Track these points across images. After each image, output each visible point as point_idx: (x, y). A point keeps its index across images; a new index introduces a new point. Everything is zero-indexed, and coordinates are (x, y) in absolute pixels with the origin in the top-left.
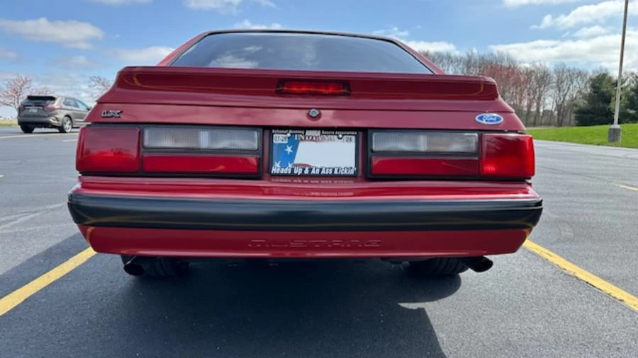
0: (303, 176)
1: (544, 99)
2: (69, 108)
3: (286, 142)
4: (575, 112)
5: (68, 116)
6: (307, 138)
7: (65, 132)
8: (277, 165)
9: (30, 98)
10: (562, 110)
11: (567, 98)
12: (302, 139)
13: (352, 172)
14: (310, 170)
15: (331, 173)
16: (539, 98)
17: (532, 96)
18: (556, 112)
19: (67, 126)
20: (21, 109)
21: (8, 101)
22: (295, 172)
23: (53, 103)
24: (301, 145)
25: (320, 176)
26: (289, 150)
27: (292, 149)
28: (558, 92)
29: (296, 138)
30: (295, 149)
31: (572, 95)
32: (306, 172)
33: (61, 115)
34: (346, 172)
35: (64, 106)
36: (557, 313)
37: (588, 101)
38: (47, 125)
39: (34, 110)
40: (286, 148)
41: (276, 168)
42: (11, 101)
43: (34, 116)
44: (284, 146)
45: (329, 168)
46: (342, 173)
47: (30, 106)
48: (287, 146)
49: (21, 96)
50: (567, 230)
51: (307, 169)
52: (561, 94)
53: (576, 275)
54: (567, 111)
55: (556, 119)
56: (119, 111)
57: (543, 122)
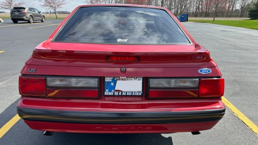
0: (118, 96)
1: (236, 5)
2: (31, 12)
3: (111, 81)
4: (249, 12)
5: (31, 16)
6: (120, 79)
7: (31, 23)
8: (107, 91)
9: (15, 8)
10: (243, 10)
11: (246, 4)
12: (118, 80)
13: (140, 94)
14: (122, 93)
15: (131, 94)
16: (234, 4)
17: (230, 4)
18: (241, 10)
19: (31, 20)
20: (12, 13)
21: (7, 7)
22: (115, 94)
23: (24, 10)
24: (118, 82)
25: (126, 96)
26: (112, 84)
27: (114, 84)
28: (242, 1)
29: (115, 79)
30: (115, 84)
31: (249, 3)
32: (120, 94)
33: (28, 15)
34: (138, 94)
35: (29, 12)
36: (227, 141)
37: (256, 6)
38: (23, 20)
39: (17, 13)
40: (111, 83)
41: (107, 93)
42: (8, 7)
43: (17, 16)
44: (110, 82)
45: (130, 92)
46: (136, 95)
47: (15, 12)
48: (112, 83)
49: (12, 5)
50: (237, 86)
51: (120, 92)
52: (244, 2)
53: (238, 116)
54: (245, 10)
55: (240, 14)
56: (35, 69)
57: (234, 15)
